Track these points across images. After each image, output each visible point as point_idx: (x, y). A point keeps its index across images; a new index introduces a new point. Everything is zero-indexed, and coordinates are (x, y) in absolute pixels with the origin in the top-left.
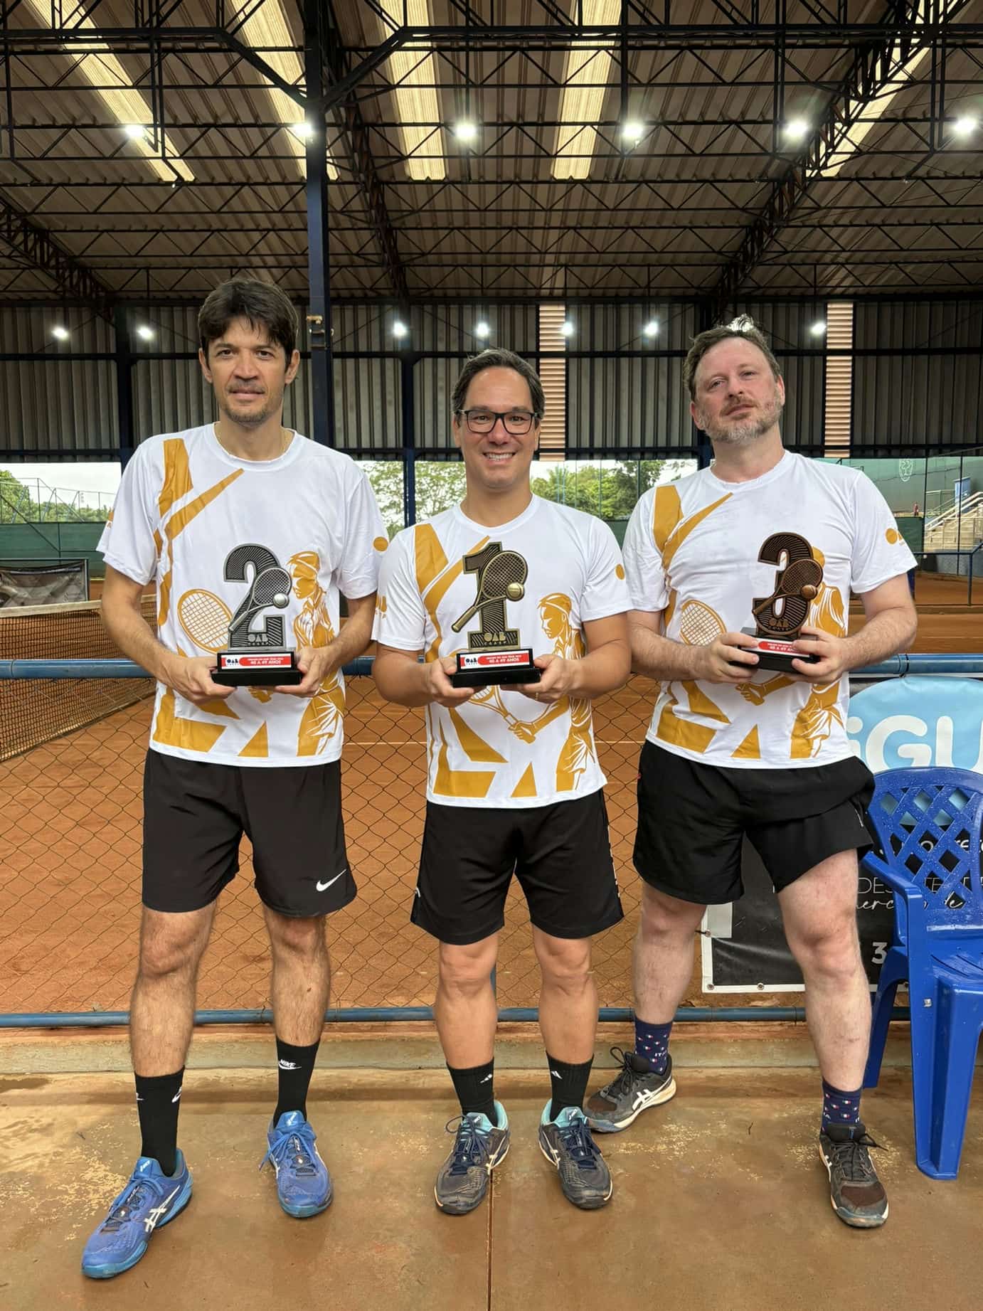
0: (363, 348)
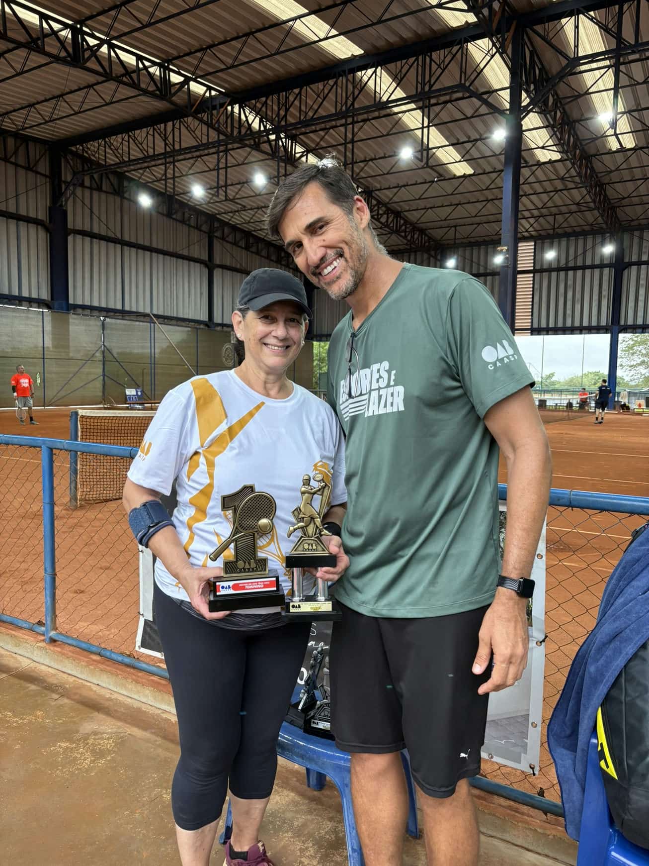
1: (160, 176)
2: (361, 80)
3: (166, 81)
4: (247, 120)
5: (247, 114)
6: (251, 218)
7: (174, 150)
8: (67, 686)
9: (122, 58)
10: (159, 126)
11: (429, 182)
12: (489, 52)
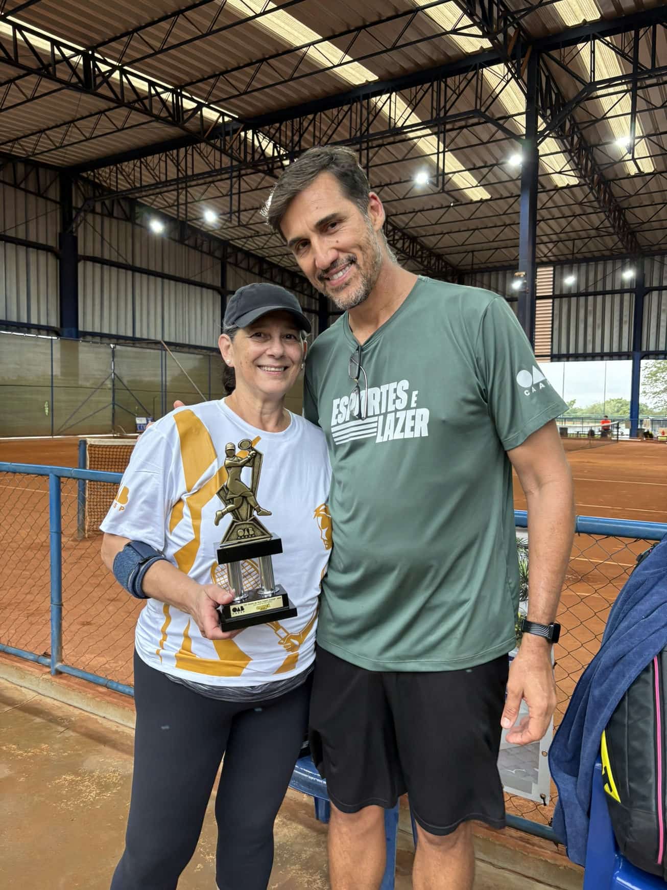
0: (608, 288)
1: (172, 202)
2: (375, 106)
3: (178, 107)
4: (260, 146)
5: (261, 140)
6: (265, 244)
7: (187, 176)
8: (73, 719)
9: (134, 84)
10: (171, 152)
11: (446, 207)
12: (504, 77)
